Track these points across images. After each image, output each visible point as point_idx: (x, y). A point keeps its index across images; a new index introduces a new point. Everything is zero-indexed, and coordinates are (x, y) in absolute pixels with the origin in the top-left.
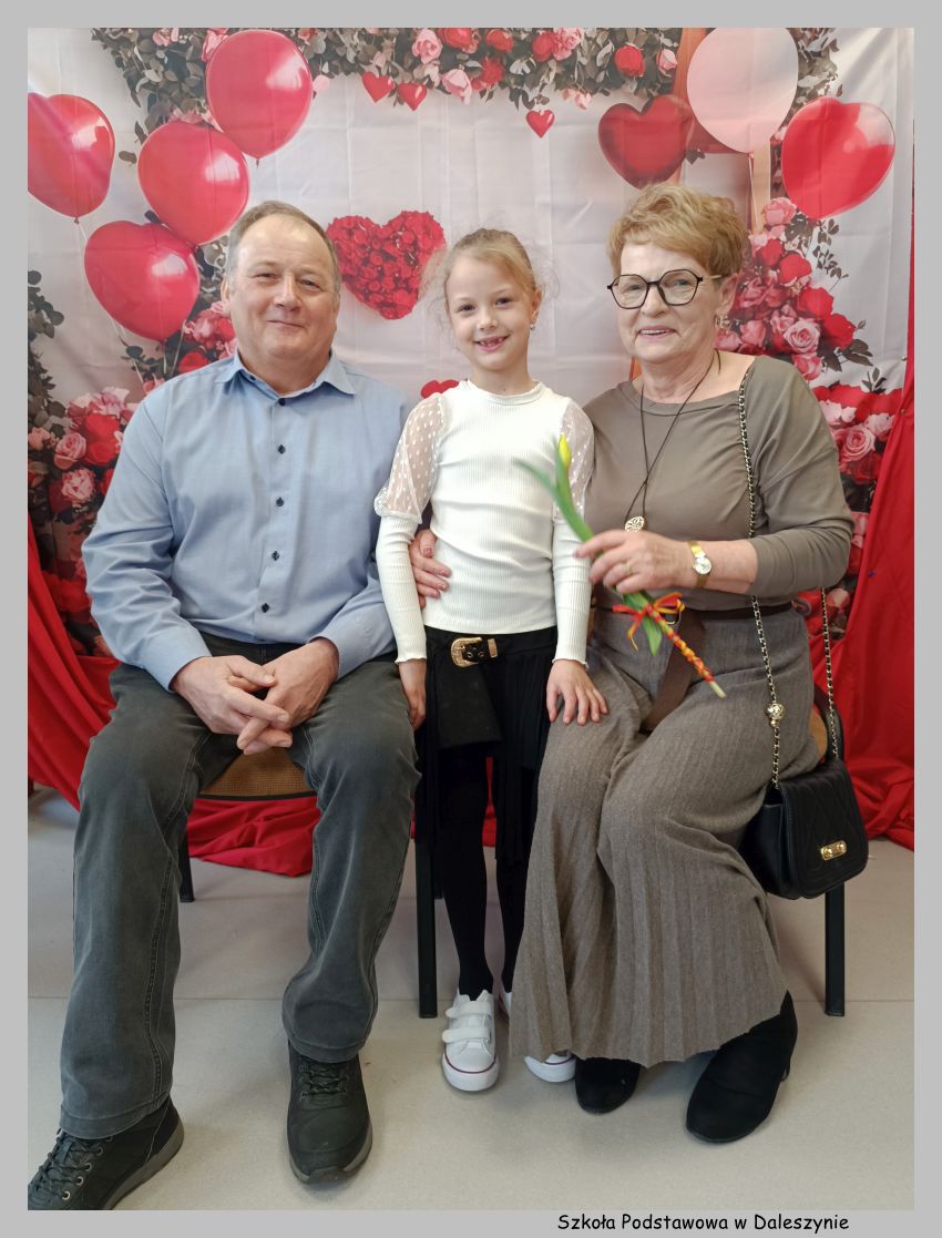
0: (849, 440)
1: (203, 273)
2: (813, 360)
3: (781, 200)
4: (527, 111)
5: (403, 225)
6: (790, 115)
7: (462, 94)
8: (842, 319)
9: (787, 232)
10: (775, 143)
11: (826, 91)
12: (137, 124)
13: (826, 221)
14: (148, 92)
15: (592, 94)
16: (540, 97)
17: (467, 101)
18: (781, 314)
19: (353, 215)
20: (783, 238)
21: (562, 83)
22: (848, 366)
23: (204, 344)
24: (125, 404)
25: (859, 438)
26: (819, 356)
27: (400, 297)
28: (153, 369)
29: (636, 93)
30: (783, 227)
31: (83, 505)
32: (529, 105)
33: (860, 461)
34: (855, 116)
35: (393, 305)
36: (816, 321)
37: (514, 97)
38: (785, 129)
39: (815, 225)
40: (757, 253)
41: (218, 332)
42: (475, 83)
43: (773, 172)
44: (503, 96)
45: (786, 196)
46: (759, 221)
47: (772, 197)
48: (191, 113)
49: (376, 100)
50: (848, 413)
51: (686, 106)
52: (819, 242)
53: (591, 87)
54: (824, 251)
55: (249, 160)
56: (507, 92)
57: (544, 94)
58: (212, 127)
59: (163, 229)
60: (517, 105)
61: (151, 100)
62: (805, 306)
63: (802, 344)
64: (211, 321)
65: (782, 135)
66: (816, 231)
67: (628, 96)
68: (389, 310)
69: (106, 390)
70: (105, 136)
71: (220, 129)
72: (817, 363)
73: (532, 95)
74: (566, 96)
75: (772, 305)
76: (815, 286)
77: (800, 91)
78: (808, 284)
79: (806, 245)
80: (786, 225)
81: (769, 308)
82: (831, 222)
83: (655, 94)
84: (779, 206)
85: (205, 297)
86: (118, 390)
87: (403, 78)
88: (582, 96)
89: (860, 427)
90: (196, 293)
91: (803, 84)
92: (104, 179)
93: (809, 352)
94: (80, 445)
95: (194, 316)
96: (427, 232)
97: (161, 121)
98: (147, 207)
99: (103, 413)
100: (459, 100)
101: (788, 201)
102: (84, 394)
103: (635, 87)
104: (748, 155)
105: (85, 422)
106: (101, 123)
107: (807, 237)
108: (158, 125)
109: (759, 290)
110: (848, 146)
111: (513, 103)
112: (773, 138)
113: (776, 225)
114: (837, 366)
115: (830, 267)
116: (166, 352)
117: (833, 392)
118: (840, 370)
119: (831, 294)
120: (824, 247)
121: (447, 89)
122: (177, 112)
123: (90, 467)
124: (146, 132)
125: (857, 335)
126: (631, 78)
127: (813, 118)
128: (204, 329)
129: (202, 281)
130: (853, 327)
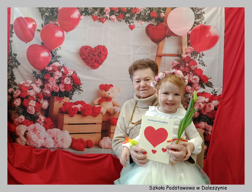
0: (207, 106)
1: (52, 56)
2: (198, 86)
3: (190, 47)
4: (129, 25)
5: (98, 48)
6: (192, 28)
7: (114, 20)
8: (205, 76)
9: (191, 55)
10: (188, 34)
11: (202, 23)
12: (42, 24)
13: (201, 53)
14: (45, 17)
15: (144, 21)
16: (132, 22)
17: (115, 22)
18: (189, 74)
19: (87, 45)
20: (190, 56)
21: (137, 19)
22: (207, 88)
23: (50, 72)
24: (31, 84)
25: (210, 106)
26: (199, 85)
27: (96, 64)
28: (38, 77)
29: (155, 22)
30: (190, 54)
31: (18, 107)
32: (130, 23)
33: (210, 112)
34: (209, 29)
35: (94, 66)
36: (198, 76)
37: (126, 21)
38: (191, 31)
39: (198, 53)
40: (184, 59)
41: (54, 69)
42: (117, 18)
43: (188, 41)
44: (123, 21)
45: (191, 46)
46: (184, 52)
47: (188, 46)
48: (54, 22)
49: (94, 21)
50: (207, 100)
51: (166, 25)
52: (199, 57)
53: (144, 20)
54: (201, 60)
55: (65, 32)
56: (124, 20)
57: (133, 21)
58: (58, 25)
59: (44, 46)
60: (127, 23)
61: (46, 19)
62: (196, 73)
63: (194, 82)
64: (52, 67)
65: (190, 32)
66: (199, 55)
67: (153, 22)
68: (93, 67)
69: (27, 81)
70: (34, 26)
71: (59, 25)
72: (199, 87)
73: (130, 21)
74: (138, 22)
75: (187, 72)
76: (198, 68)
77: (195, 22)
78: (196, 67)
79: (196, 58)
80: (191, 53)
81: (186, 72)
82: (202, 53)
83: (159, 22)
84: (189, 49)
85: (52, 61)
86: (30, 81)
87: (101, 17)
88: (142, 22)
89: (210, 103)
90: (50, 60)
91: (196, 21)
92: (33, 34)
93: (197, 84)
94: (19, 92)
95: (49, 66)
96: (104, 50)
97: (47, 24)
98: (42, 42)
99: (26, 86)
100: (113, 22)
101: (192, 48)
102: (22, 81)
103: (155, 20)
104: (181, 37)
105: (21, 87)
106: (34, 23)
107: (196, 56)
108: (46, 24)
109: (184, 68)
110: (207, 35)
111: (126, 23)
112: (188, 33)
113: (188, 53)
114: (204, 88)
115: (202, 64)
116: (42, 73)
117: (203, 94)
118: (205, 89)
119: (202, 70)
120: (201, 59)
121: (111, 19)
122: (51, 22)
123: (21, 98)
124: (44, 26)
125: (209, 80)
126: (154, 18)
127: (198, 29)
128: (50, 68)
129: (52, 58)
130: (208, 79)
